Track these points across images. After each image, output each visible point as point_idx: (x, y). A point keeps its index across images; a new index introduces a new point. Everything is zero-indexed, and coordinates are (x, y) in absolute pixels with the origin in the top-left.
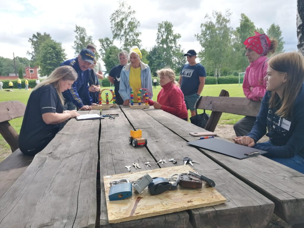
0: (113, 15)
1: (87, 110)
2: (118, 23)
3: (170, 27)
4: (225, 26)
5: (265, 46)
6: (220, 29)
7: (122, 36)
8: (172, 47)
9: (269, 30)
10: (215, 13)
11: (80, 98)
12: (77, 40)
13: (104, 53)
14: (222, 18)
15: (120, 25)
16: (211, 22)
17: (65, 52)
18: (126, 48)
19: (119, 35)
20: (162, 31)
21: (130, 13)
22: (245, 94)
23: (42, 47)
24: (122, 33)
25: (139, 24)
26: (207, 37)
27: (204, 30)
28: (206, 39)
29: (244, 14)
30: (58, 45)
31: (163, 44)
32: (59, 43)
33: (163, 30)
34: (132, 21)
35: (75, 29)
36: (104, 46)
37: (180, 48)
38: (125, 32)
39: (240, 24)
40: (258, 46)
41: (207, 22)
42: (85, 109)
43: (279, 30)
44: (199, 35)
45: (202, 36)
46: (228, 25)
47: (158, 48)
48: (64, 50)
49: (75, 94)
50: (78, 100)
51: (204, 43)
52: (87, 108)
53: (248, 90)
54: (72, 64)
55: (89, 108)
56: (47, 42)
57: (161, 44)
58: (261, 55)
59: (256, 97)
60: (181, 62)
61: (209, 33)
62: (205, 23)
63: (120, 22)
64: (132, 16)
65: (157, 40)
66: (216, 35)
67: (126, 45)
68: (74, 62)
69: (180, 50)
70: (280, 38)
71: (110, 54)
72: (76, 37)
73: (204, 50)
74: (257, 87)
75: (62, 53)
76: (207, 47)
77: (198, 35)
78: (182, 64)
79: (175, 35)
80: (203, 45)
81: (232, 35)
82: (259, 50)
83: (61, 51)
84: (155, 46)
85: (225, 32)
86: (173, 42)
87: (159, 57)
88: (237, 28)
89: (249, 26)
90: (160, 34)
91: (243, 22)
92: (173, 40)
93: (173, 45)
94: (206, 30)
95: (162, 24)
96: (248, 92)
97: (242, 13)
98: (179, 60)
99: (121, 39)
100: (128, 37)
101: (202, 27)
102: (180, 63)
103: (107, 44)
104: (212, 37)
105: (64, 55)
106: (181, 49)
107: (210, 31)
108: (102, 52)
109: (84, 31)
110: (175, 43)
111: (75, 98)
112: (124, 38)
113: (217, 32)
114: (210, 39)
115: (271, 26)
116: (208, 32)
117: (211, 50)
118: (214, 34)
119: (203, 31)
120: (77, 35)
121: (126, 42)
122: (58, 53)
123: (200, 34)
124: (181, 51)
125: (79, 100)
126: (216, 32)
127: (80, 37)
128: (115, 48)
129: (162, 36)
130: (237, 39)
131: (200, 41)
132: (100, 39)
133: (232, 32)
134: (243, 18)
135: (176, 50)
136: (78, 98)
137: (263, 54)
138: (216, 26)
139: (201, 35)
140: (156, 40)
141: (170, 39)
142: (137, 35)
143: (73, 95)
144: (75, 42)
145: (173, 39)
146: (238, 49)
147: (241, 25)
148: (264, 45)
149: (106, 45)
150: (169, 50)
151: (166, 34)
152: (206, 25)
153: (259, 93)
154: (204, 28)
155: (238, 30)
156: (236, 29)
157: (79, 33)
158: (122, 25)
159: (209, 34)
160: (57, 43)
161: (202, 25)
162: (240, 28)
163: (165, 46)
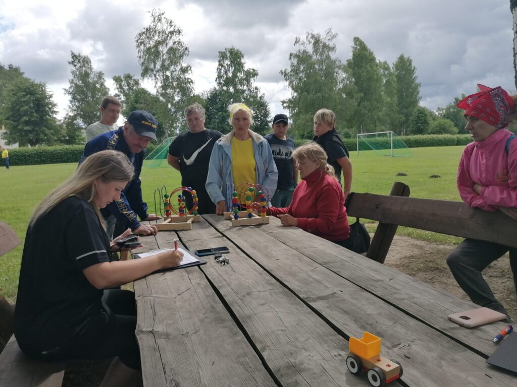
0: (141, 35)
1: (148, 235)
2: (149, 49)
3: (240, 58)
4: (328, 57)
5: (503, 109)
6: (321, 62)
7: (158, 71)
8: (244, 91)
9: (396, 65)
10: (310, 36)
11: (133, 209)
12: (75, 78)
13: (123, 101)
14: (321, 45)
15: (152, 54)
16: (305, 52)
17: (52, 100)
18: (165, 92)
19: (152, 70)
20: (225, 64)
21: (172, 33)
22: (463, 198)
23: (9, 91)
24: (158, 66)
25: (186, 52)
26: (301, 75)
27: (296, 63)
28: (300, 79)
29: (358, 38)
30: (39, 87)
31: (228, 87)
32: (41, 85)
33: (227, 62)
34: (175, 46)
35: (71, 60)
36: (123, 89)
37: (257, 93)
38: (163, 66)
39: (352, 53)
40: (488, 110)
41: (299, 51)
42: (145, 234)
43: (410, 64)
44: (287, 72)
45: (292, 74)
46: (333, 56)
47: (220, 92)
48: (51, 96)
49: (123, 203)
50: (129, 215)
51: (296, 86)
52: (149, 231)
53: (470, 189)
54: (113, 142)
55: (153, 230)
56: (16, 83)
57: (224, 85)
58: (496, 127)
59: (491, 206)
60: (259, 116)
61: (304, 68)
62: (296, 53)
63: (153, 47)
64: (175, 38)
65: (218, 80)
66: (315, 72)
67: (164, 87)
68: (116, 139)
69: (257, 96)
70: (413, 78)
71: (137, 102)
72: (73, 72)
73: (296, 97)
74: (494, 187)
75: (47, 101)
76: (302, 92)
77: (285, 72)
78: (261, 119)
79: (247, 70)
80: (295, 89)
81: (340, 71)
82: (491, 118)
83: (46, 97)
84: (215, 88)
85: (328, 67)
86: (245, 82)
87: (222, 108)
88: (347, 61)
89: (366, 57)
90: (223, 69)
91: (357, 51)
92: (244, 79)
93: (245, 88)
94: (298, 63)
95: (224, 53)
96: (469, 193)
97: (356, 36)
98: (256, 113)
99: (155, 76)
100: (168, 73)
101: (292, 59)
102: (258, 118)
103: (128, 85)
104: (308, 76)
105: (50, 106)
106: (259, 95)
107: (305, 66)
108: (121, 98)
109: (87, 63)
110: (249, 84)
111: (122, 210)
112: (160, 77)
113: (317, 67)
114: (305, 79)
115: (398, 58)
116: (302, 68)
117: (309, 97)
118: (311, 71)
119: (294, 66)
120: (74, 68)
121: (164, 82)
122: (39, 101)
123: (289, 69)
124: (258, 98)
125: (132, 213)
126: (314, 68)
127: (80, 73)
128: (144, 92)
129: (226, 73)
130: (348, 79)
131: (291, 82)
132: (115, 76)
133: (339, 67)
134: (356, 45)
135: (250, 96)
136: (130, 211)
137: (500, 123)
138: (314, 57)
139: (291, 71)
140: (216, 80)
141: (240, 78)
142: (184, 70)
143: (120, 204)
144: (72, 82)
145: (244, 77)
146: (350, 94)
147: (354, 55)
148: (501, 107)
149: (127, 87)
150: (239, 96)
151: (232, 69)
152: (297, 56)
153: (502, 199)
154: (295, 61)
155: (350, 64)
156: (347, 63)
157: (79, 65)
158: (157, 54)
159: (302, 72)
160: (36, 85)
161: (291, 55)
162: (352, 61)
163: (232, 90)
